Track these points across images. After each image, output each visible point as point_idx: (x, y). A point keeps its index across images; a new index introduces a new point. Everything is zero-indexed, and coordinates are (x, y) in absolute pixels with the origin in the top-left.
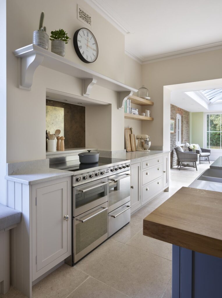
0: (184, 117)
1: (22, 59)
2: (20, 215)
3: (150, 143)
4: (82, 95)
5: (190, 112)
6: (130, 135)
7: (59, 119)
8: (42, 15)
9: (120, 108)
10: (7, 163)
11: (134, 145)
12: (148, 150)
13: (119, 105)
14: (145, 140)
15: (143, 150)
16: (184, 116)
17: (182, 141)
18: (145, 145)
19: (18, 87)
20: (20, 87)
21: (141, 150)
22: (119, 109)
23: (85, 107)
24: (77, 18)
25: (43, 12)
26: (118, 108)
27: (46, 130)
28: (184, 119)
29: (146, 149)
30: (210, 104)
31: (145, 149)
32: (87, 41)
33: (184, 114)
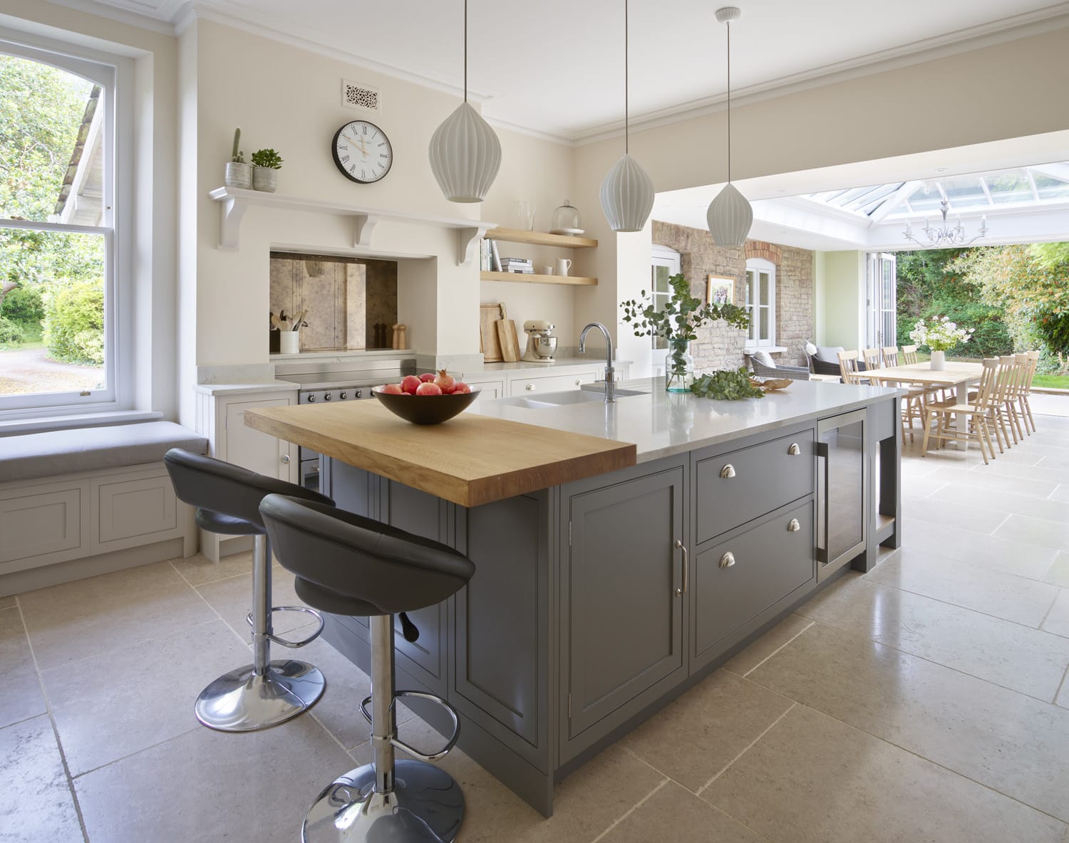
0: (783, 268)
1: (221, 203)
2: (206, 443)
3: (553, 342)
4: (353, 246)
5: (814, 251)
6: (496, 323)
7: (329, 291)
8: (238, 133)
9: (461, 262)
10: (197, 365)
11: (510, 347)
12: (548, 358)
13: (460, 257)
14: (543, 333)
15: (537, 359)
16: (784, 263)
17: (778, 338)
18: (541, 347)
19: (216, 248)
20: (219, 247)
21: (532, 358)
22: (460, 264)
23: (396, 262)
24: (342, 104)
25: (239, 127)
26: (457, 265)
27: (281, 311)
28: (783, 273)
29: (545, 357)
30: (870, 229)
31: (541, 357)
32: (362, 141)
33: (787, 259)
